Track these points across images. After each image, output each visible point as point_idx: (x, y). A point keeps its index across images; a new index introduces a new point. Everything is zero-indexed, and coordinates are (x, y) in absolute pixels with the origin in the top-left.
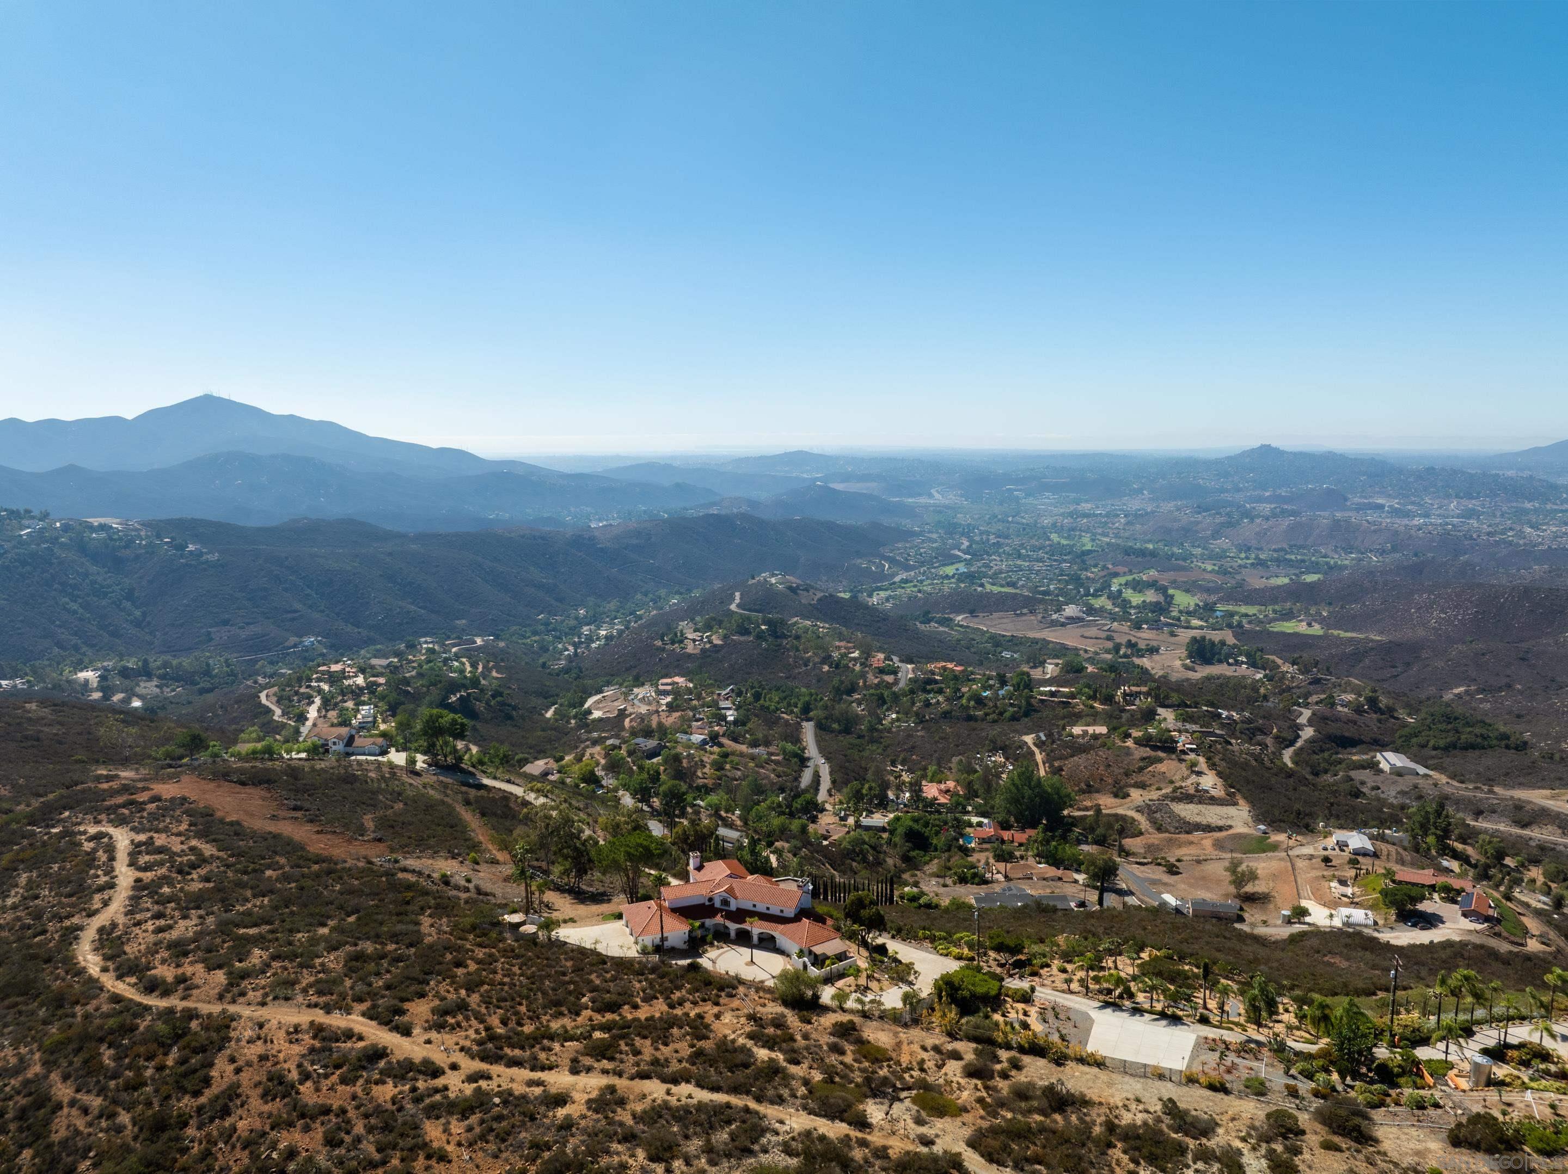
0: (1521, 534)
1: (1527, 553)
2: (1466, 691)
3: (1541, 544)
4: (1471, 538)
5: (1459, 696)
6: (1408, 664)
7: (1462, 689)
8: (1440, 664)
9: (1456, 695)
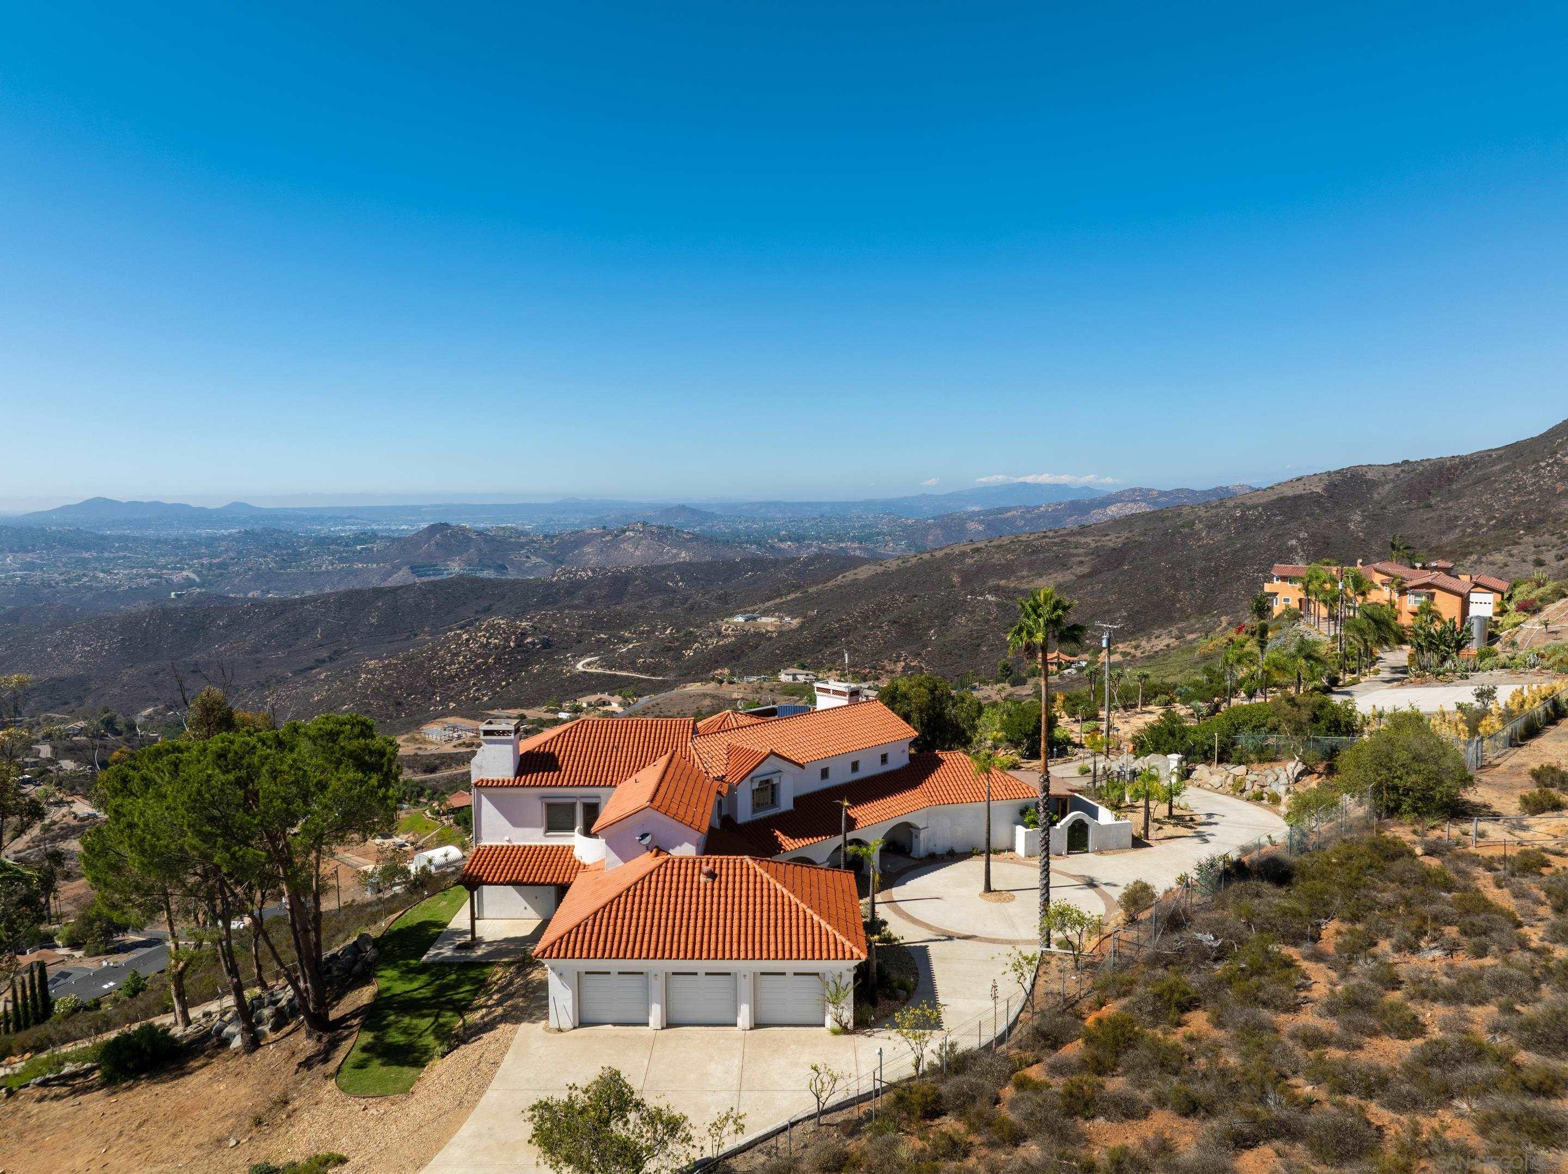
0: (95, 578)
1: (111, 593)
2: (155, 711)
3: (120, 586)
4: (50, 586)
5: (149, 717)
6: (79, 698)
7: (150, 710)
8: (116, 691)
9: (146, 717)
